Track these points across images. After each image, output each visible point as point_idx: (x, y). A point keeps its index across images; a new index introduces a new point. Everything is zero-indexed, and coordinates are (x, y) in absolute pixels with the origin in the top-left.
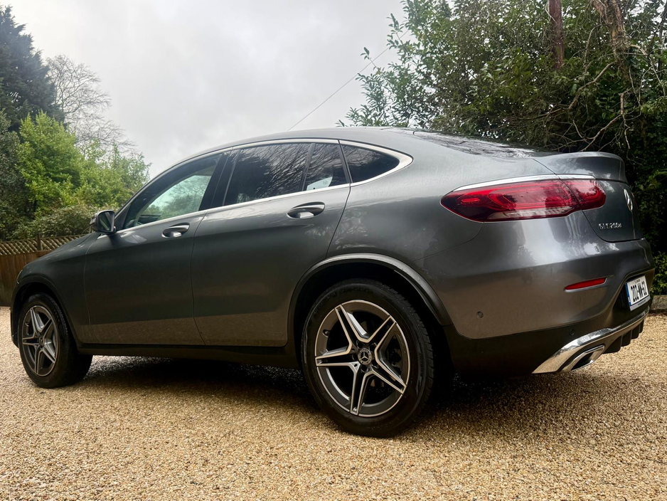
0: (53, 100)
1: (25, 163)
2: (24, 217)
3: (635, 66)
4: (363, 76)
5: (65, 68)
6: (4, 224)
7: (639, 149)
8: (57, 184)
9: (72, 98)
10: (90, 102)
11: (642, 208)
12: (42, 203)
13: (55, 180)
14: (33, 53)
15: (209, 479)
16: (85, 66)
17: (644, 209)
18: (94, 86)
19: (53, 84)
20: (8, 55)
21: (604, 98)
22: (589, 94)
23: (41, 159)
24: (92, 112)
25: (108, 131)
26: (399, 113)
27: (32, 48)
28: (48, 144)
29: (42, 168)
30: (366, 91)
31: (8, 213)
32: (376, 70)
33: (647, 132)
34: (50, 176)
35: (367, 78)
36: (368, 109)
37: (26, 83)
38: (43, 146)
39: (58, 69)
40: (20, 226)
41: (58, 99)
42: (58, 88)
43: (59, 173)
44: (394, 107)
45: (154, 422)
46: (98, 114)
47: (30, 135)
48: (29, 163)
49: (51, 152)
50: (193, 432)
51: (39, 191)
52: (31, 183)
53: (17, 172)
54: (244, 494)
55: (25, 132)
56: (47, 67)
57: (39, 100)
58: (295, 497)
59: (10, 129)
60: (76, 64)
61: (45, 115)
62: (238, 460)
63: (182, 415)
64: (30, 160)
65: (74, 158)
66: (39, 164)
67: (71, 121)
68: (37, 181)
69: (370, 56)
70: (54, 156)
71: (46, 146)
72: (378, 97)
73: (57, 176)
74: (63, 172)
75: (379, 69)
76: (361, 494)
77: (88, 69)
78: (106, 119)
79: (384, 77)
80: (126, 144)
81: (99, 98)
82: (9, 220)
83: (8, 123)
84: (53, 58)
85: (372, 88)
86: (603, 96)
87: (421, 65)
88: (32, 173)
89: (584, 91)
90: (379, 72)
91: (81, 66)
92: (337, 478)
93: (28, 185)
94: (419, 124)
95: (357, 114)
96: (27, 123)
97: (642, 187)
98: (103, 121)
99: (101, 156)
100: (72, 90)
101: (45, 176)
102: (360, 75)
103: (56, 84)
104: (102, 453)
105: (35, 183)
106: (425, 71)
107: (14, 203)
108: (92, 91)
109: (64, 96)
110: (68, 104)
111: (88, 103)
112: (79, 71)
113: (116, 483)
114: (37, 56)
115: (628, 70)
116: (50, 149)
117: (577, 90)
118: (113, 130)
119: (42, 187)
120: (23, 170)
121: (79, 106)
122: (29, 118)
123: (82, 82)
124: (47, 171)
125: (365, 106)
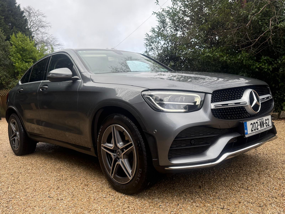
0: (26, 26)
1: (13, 55)
2: (13, 79)
3: (277, 6)
4: (155, 13)
5: (31, 11)
6: (5, 82)
7: (279, 44)
8: (27, 64)
9: (35, 25)
10: (43, 26)
11: (280, 71)
12: (21, 72)
13: (26, 62)
14: (17, 5)
15: (56, 195)
16: (40, 10)
17: (281, 71)
18: (44, 19)
19: (26, 19)
20: (6, 6)
21: (263, 21)
22: (256, 19)
23: (20, 53)
24: (44, 31)
25: (51, 39)
26: (173, 29)
27: (16, 3)
28: (22, 46)
29: (20, 57)
30: (158, 19)
31: (7, 77)
32: (162, 10)
33: (283, 36)
34: (24, 60)
35: (157, 13)
36: (159, 28)
37: (14, 18)
38: (20, 47)
39: (28, 12)
40: (11, 83)
41: (28, 25)
42: (28, 20)
43: (27, 59)
44: (170, 27)
45: (45, 170)
46: (46, 32)
47: (14, 42)
48: (14, 55)
49: (24, 50)
50: (59, 174)
51: (19, 67)
52: (15, 64)
53: (10, 59)
54: (68, 202)
55: (12, 41)
56: (23, 11)
57: (20, 26)
58: (87, 204)
59: (6, 40)
60: (36, 10)
61: (21, 33)
62: (71, 187)
63: (57, 167)
64: (15, 54)
65: (34, 52)
66: (19, 55)
67: (35, 35)
68: (18, 63)
69: (159, 3)
70: (25, 51)
71: (22, 47)
72: (163, 22)
73: (27, 60)
74: (29, 58)
75: (163, 9)
76: (115, 203)
77: (41, 11)
78: (50, 34)
79: (166, 13)
80: (59, 45)
81: (47, 24)
82: (7, 80)
83: (5, 37)
84: (26, 7)
85: (161, 18)
86: (263, 20)
87: (181, 7)
88: (16, 59)
89: (254, 18)
90: (163, 11)
91: (38, 11)
92: (108, 195)
93: (14, 64)
94: (182, 34)
95: (155, 30)
96: (13, 37)
97: (280, 62)
98: (49, 35)
99: (46, 51)
100: (35, 21)
101: (21, 60)
102: (154, 12)
103: (27, 19)
104: (18, 183)
105: (17, 64)
106: (183, 9)
107: (9, 73)
108: (43, 21)
109: (31, 24)
110: (33, 28)
111: (42, 27)
112: (37, 13)
113: (18, 197)
114: (19, 6)
115: (274, 8)
116: (23, 48)
117: (250, 17)
118: (53, 39)
119: (21, 65)
120: (12, 58)
121: (38, 28)
122: (14, 35)
123: (39, 18)
124: (22, 58)
125: (158, 26)
